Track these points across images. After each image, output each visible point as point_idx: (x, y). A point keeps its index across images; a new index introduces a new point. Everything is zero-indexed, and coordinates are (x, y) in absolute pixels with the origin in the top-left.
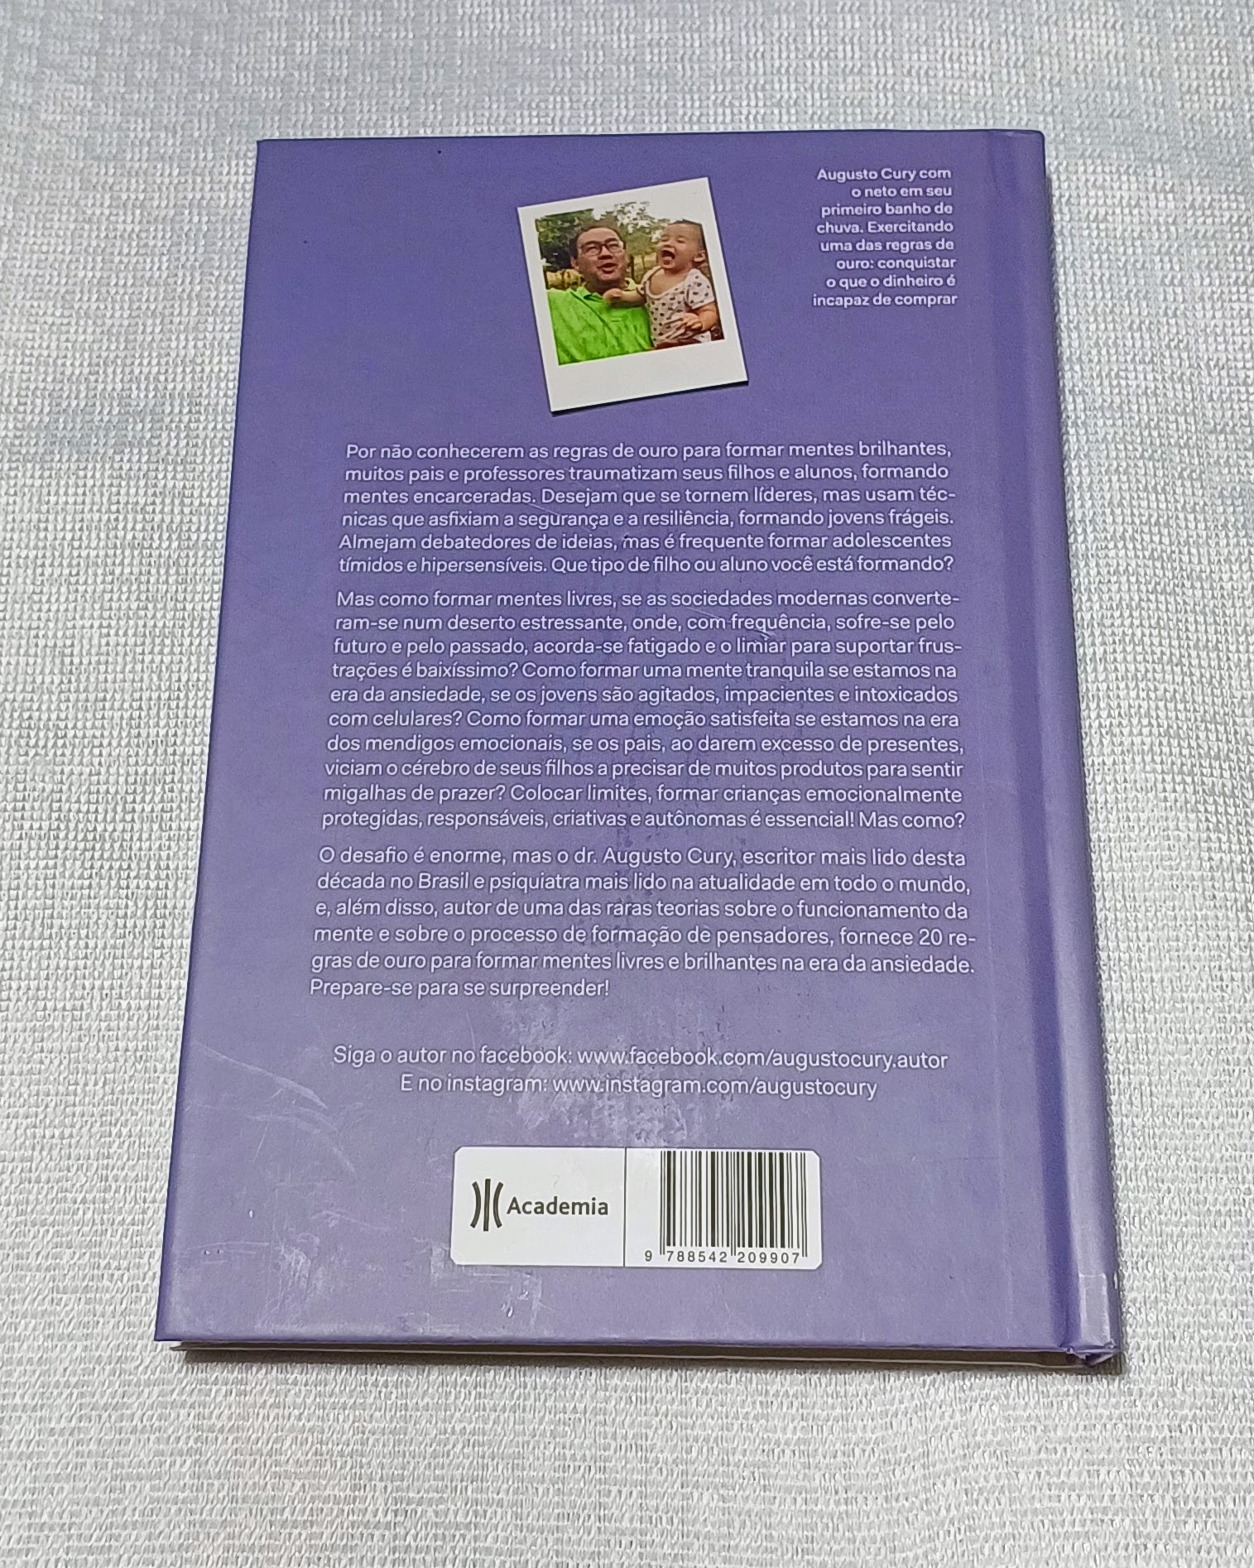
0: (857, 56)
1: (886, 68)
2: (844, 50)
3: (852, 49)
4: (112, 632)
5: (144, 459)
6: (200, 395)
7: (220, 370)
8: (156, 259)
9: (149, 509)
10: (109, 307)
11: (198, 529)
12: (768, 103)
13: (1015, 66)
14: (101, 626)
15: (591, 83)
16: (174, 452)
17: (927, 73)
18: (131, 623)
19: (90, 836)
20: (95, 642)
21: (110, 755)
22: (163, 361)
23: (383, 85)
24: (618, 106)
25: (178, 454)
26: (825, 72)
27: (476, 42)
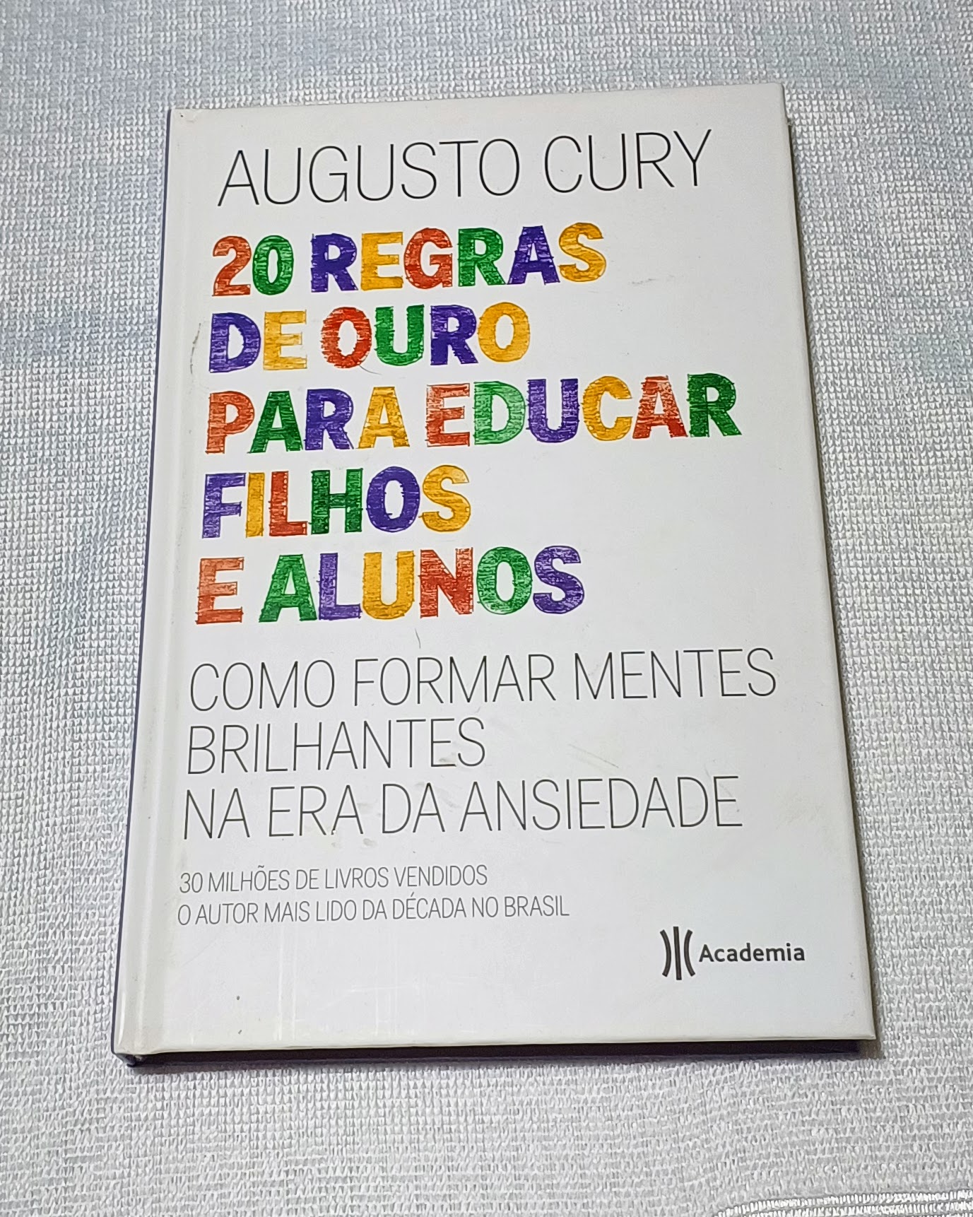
0: (601, 20)
1: (623, 27)
2: (590, 16)
3: (597, 15)
4: (37, 501)
5: (57, 364)
6: (99, 312)
7: (114, 292)
8: (59, 208)
9: (63, 403)
10: (23, 246)
11: (102, 417)
12: (533, 60)
13: (725, 21)
14: (28, 497)
15: (394, 51)
16: (79, 357)
17: (656, 30)
18: (52, 493)
19: (25, 662)
20: (24, 510)
21: (38, 597)
22: (68, 288)
23: (230, 63)
24: (416, 69)
25: (82, 358)
26: (576, 33)
27: (301, 26)
